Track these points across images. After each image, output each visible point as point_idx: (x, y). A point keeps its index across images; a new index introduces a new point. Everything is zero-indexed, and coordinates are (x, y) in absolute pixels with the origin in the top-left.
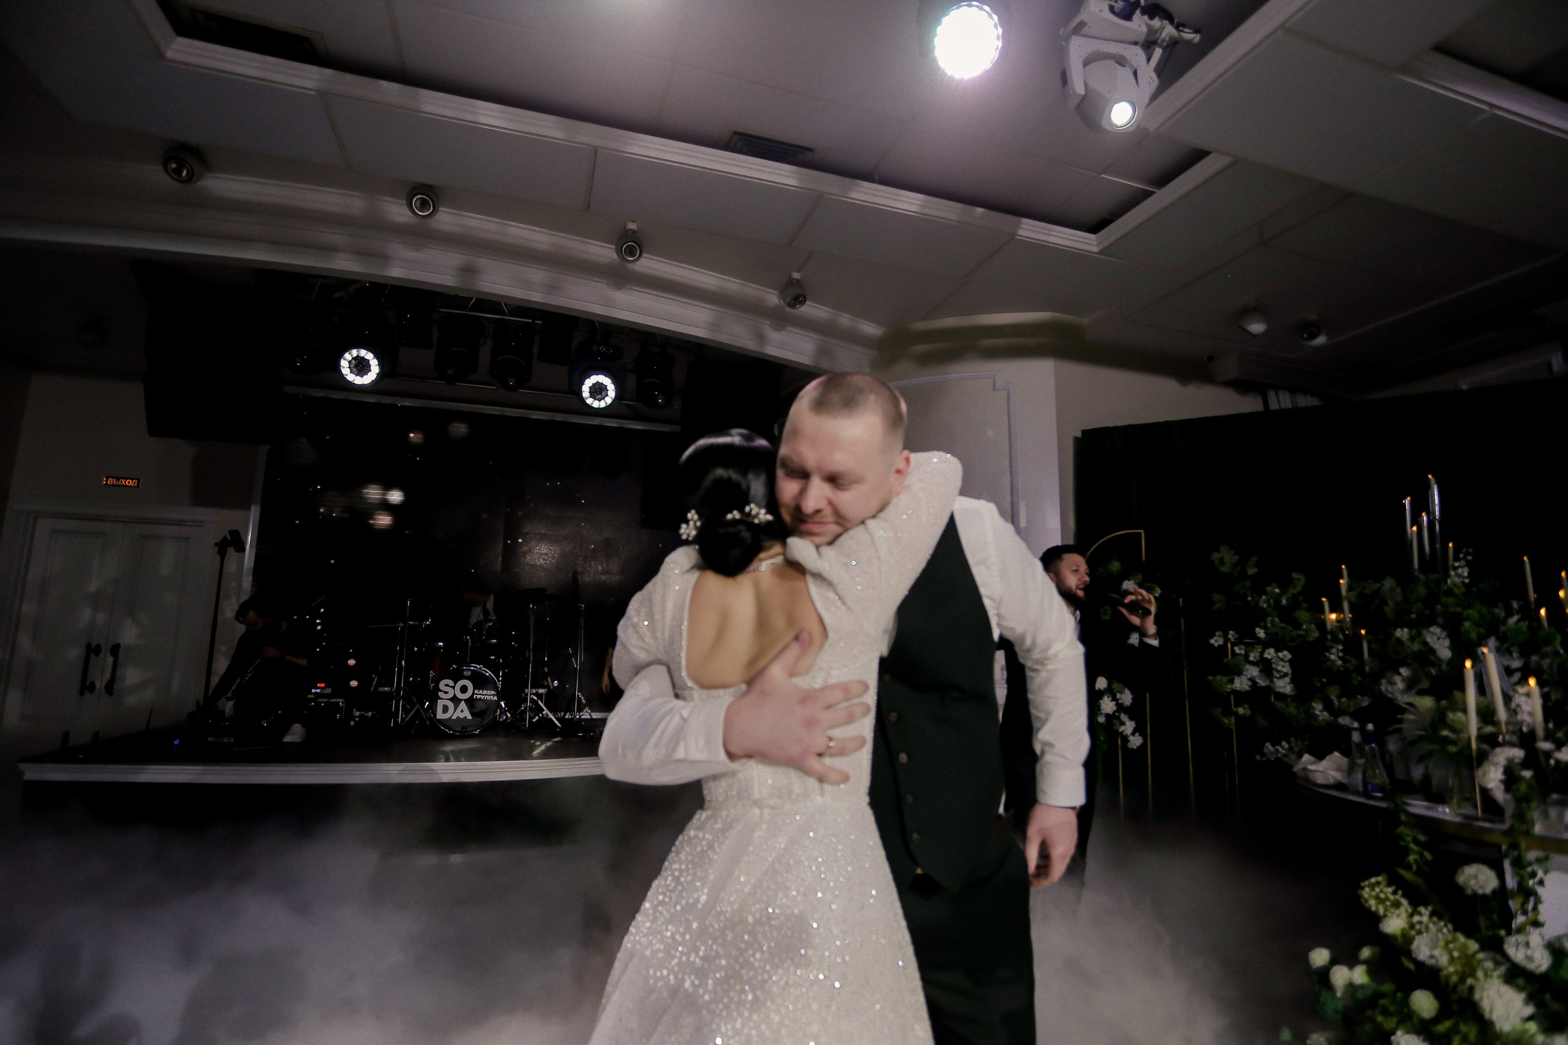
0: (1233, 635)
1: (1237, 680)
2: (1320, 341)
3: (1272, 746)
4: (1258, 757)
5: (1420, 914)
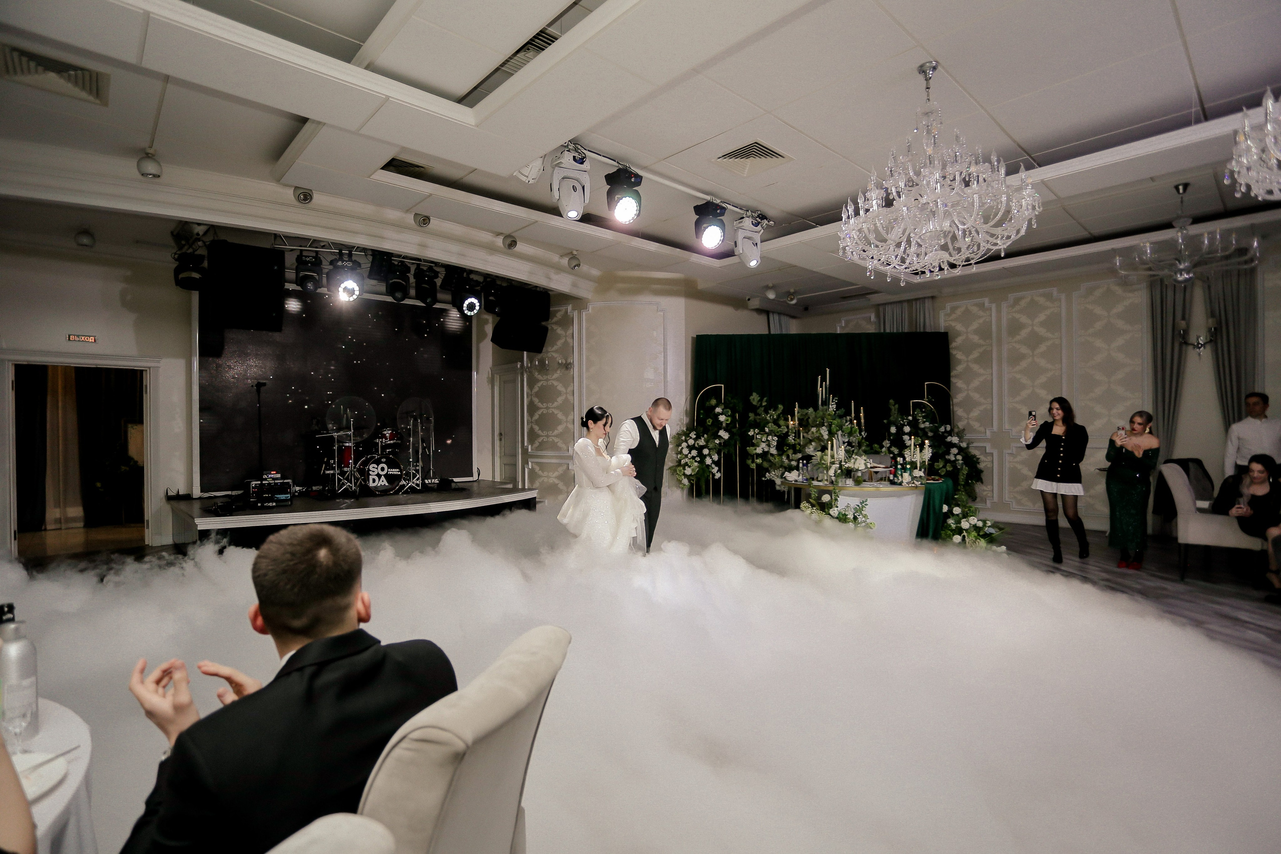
0: (757, 431)
1: (758, 449)
2: (794, 302)
3: (769, 474)
4: (764, 479)
5: (814, 509)
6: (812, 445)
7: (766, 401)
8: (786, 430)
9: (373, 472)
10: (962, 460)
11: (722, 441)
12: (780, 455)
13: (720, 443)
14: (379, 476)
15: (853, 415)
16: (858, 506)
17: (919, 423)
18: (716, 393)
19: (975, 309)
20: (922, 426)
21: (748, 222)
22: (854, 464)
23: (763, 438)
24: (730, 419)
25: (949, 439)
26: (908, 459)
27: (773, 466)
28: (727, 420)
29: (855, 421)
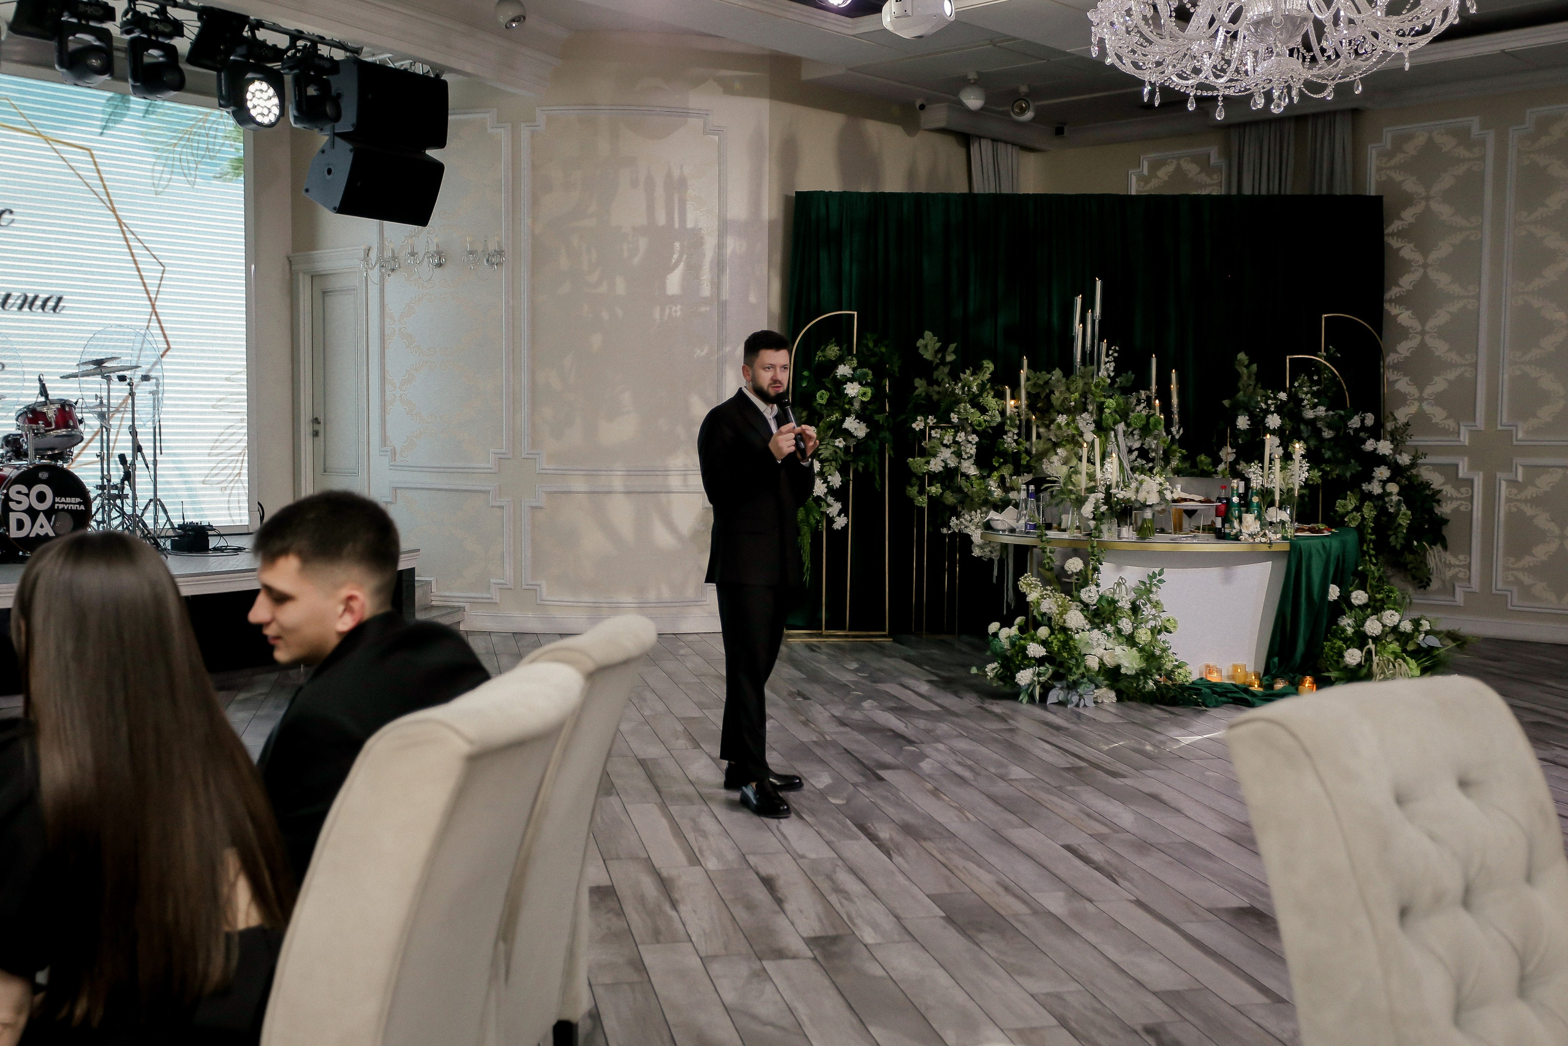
0: (932, 420)
1: (933, 461)
2: (1029, 115)
3: (957, 519)
4: (945, 531)
5: (1047, 590)
6: (1057, 454)
7: (954, 352)
8: (999, 419)
9: (19, 502)
10: (1399, 494)
11: (852, 443)
12: (983, 478)
13: (847, 448)
14: (33, 513)
15: (1154, 387)
16: (1144, 583)
17: (1304, 406)
18: (837, 330)
19: (1447, 143)
22: (1137, 491)
23: (946, 438)
24: (869, 391)
25: (1369, 445)
27: (967, 502)
28: (864, 394)
29: (1157, 402)
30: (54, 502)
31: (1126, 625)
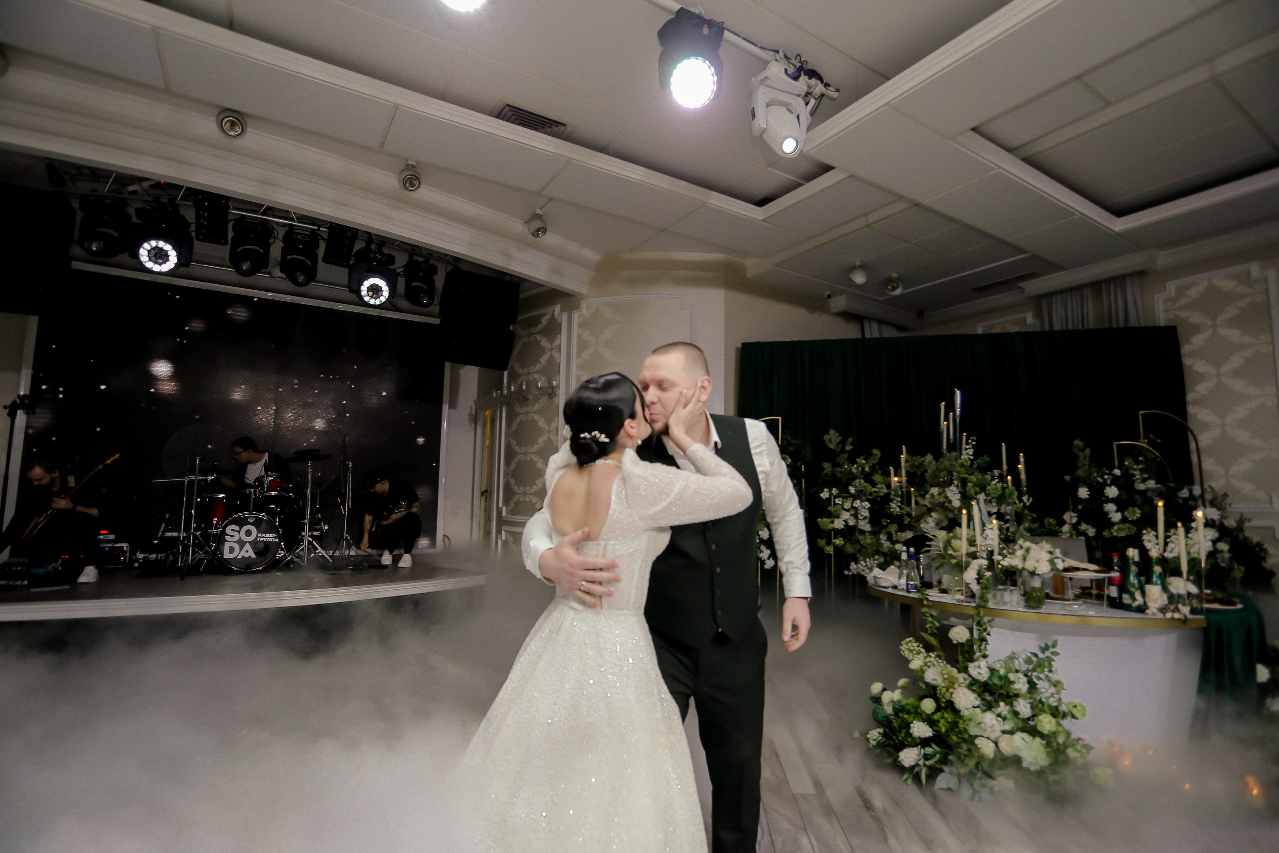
0: (835, 491)
1: (836, 521)
3: (856, 564)
4: (846, 572)
5: (930, 656)
6: (931, 516)
7: (852, 444)
8: (885, 491)
9: (232, 536)
12: (875, 533)
15: (1005, 467)
16: (1036, 655)
17: (1136, 480)
19: (1227, 285)
20: (1141, 487)
21: (776, 70)
22: (1024, 559)
23: (846, 504)
26: (1154, 553)
27: (862, 552)
29: (1009, 478)
30: (257, 537)
31: (1024, 708)
